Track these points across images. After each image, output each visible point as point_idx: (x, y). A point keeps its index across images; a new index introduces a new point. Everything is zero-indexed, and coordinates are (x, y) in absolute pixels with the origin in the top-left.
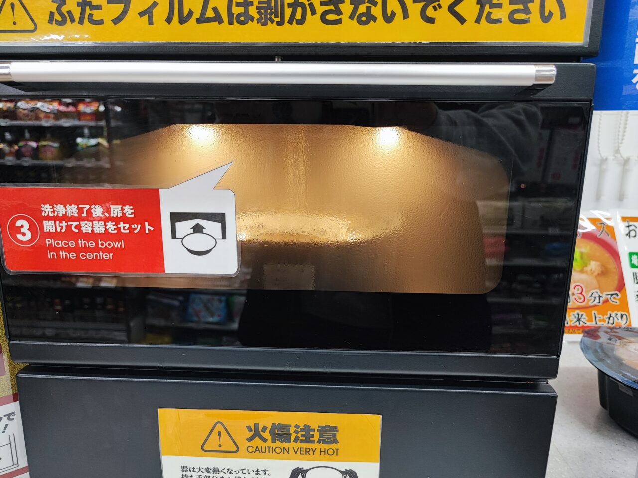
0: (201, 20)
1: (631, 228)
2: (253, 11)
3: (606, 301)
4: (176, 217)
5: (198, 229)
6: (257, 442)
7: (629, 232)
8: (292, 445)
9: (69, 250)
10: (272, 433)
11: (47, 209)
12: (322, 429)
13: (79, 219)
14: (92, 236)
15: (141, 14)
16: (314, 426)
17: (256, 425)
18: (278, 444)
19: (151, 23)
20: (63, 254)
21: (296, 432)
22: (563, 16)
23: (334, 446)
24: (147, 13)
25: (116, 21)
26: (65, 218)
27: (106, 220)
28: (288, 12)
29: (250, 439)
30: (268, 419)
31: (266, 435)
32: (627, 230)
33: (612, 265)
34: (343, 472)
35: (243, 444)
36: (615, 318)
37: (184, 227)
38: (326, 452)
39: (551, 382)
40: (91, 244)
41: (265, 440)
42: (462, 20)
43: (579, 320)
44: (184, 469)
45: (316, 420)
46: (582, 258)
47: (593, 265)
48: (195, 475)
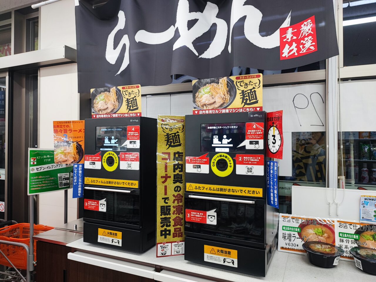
0: (213, 190)
1: (341, 225)
2: (219, 190)
4: (209, 216)
5: (211, 218)
6: (218, 253)
8: (224, 254)
9: (194, 219)
10: (221, 251)
11: (192, 213)
12: (228, 252)
13: (196, 214)
14: (197, 217)
16: (227, 251)
17: (218, 250)
18: (222, 253)
20: (193, 219)
21: (224, 252)
22: (259, 193)
23: (230, 255)
24: (207, 189)
25: (203, 189)
26: (194, 214)
27: (199, 215)
28: (224, 190)
29: (217, 252)
30: (220, 249)
31: (220, 252)
32: (339, 225)
33: (332, 235)
34: (232, 260)
35: (216, 253)
37: (210, 217)
38: (229, 256)
40: (197, 218)
41: (219, 252)
42: (246, 193)
44: (207, 256)
45: (227, 250)
46: (322, 232)
47: (326, 235)
48: (209, 257)
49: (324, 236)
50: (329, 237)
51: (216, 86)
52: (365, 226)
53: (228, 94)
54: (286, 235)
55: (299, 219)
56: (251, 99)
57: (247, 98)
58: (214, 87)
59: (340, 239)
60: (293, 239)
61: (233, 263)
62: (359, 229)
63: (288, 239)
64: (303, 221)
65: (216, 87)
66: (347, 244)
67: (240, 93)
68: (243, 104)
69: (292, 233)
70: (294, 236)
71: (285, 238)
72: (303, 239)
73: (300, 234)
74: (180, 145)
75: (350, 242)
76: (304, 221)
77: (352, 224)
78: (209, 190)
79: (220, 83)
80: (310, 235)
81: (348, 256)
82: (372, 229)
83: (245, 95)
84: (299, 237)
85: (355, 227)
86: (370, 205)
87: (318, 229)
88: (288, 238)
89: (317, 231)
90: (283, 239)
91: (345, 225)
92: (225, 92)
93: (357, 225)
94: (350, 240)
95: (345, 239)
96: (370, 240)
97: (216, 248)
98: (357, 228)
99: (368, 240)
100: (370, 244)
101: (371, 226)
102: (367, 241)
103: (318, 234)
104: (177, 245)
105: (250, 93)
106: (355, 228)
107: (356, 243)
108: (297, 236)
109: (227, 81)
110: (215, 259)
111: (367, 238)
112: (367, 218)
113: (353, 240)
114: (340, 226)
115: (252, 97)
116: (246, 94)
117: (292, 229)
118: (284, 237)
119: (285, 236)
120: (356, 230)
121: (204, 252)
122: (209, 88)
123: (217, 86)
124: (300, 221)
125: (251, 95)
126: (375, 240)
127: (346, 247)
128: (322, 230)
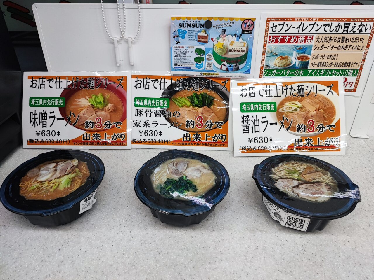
1: (138, 82)
3: (114, 127)
7: (137, 85)
32: (136, 83)
33: (120, 106)
36: (117, 137)
43: (96, 138)
46: (104, 102)
47: (110, 106)
49: (107, 108)
50: (115, 110)
52: (179, 81)
54: (36, 116)
55: (61, 80)
59: (137, 111)
60: (49, 121)
62: (169, 87)
63: (41, 124)
64: (69, 84)
66: (148, 118)
69: (49, 110)
70: (52, 115)
71: (34, 122)
72: (69, 120)
73: (63, 110)
75: (153, 115)
76: (71, 82)
77: (157, 80)
80: (82, 110)
81: (147, 141)
82: (190, 86)
84: (61, 117)
85: (162, 84)
86: (190, 39)
87: (98, 97)
88: (40, 122)
89: (95, 101)
90: (32, 123)
91: (145, 83)
93: (166, 81)
94: (153, 109)
95: (144, 109)
96: (186, 105)
98: (166, 86)
99: (182, 107)
100: (186, 113)
101: (190, 79)
102: (181, 108)
103: (96, 106)
106: (162, 87)
107: (163, 114)
108: (58, 115)
111: (181, 103)
112: (183, 66)
113: (159, 109)
114: (136, 86)
117: (48, 101)
118: (33, 120)
119: (35, 118)
120: (164, 90)
124: (64, 84)
126: (193, 106)
127: (146, 124)
128: (104, 98)
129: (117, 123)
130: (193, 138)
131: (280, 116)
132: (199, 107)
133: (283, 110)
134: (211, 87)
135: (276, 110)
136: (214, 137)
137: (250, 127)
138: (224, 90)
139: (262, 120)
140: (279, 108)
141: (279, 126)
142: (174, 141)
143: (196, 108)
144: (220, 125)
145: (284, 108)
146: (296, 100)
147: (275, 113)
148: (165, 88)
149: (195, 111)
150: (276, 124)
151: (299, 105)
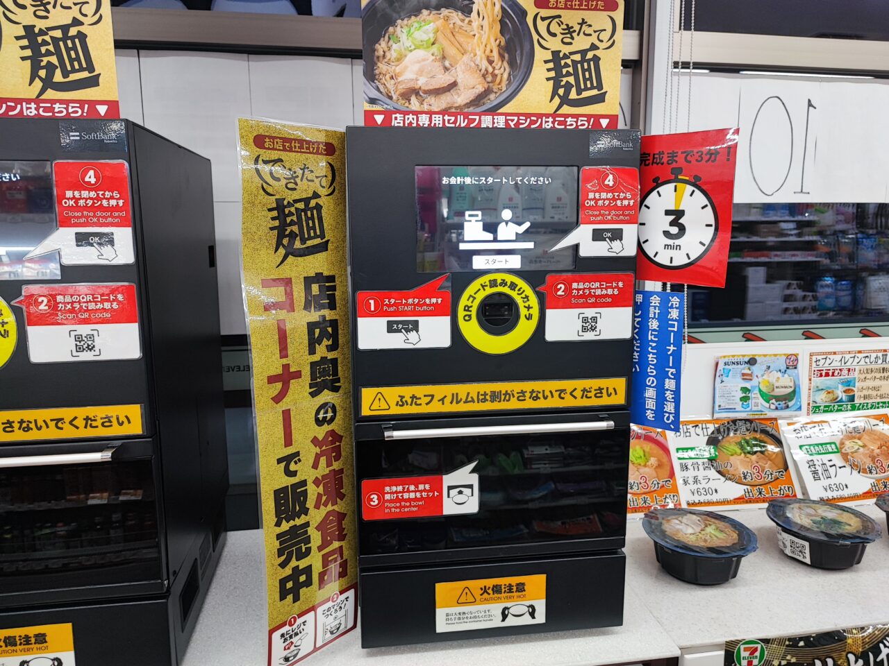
0: (466, 402)
2: (488, 397)
3: (663, 486)
4: (450, 488)
5: (460, 492)
6: (485, 595)
8: (503, 595)
9: (396, 508)
10: (493, 589)
11: (387, 489)
12: (517, 585)
13: (403, 492)
14: (409, 500)
15: (439, 401)
16: (514, 584)
17: (485, 587)
18: (496, 595)
19: (443, 404)
20: (393, 510)
21: (505, 588)
22: (616, 394)
23: (523, 593)
24: (442, 400)
25: (427, 404)
26: (396, 492)
27: (415, 492)
28: (503, 397)
29: (481, 595)
30: (491, 582)
31: (490, 591)
33: (665, 460)
34: (528, 607)
35: (478, 597)
37: (454, 492)
38: (519, 597)
39: (623, 549)
40: (408, 504)
41: (489, 594)
42: (575, 398)
43: (645, 502)
44: (447, 615)
45: (514, 580)
46: (645, 456)
47: (653, 461)
48: (453, 617)
49: (649, 463)
50: (660, 466)
51: (459, 23)
52: (723, 424)
53: (503, 61)
56: (583, 87)
57: (571, 80)
58: (451, 26)
59: (681, 464)
61: (532, 615)
62: (713, 433)
65: (461, 27)
66: (696, 473)
67: (546, 62)
68: (557, 101)
74: (323, 247)
75: (701, 467)
77: (698, 425)
78: (451, 403)
79: (474, 14)
81: (702, 501)
82: (736, 430)
83: (564, 71)
85: (705, 430)
86: (734, 376)
87: (636, 451)
91: (685, 430)
92: (491, 51)
93: (708, 425)
94: (700, 462)
95: (689, 462)
96: (736, 453)
97: (476, 585)
98: (710, 431)
99: (732, 455)
100: (738, 462)
101: (734, 421)
102: (731, 457)
104: (332, 609)
105: (579, 66)
106: (706, 434)
107: (713, 466)
109: (502, 8)
110: (475, 617)
111: (730, 451)
112: (727, 407)
113: (706, 460)
115: (585, 80)
116: (567, 65)
120: (707, 437)
121: (437, 606)
122: (431, 27)
123: (463, 21)
125: (584, 71)
126: (744, 453)
127: (696, 481)
128: (644, 451)
129: (666, 481)
130: (756, 493)
131: (845, 457)
132: (751, 454)
133: (846, 450)
134: (759, 431)
135: (839, 451)
136: (780, 490)
137: (820, 472)
138: (774, 432)
139: (829, 464)
140: (841, 448)
141: (848, 469)
142: (735, 499)
143: (748, 455)
144: (782, 475)
145: (846, 447)
146: (855, 438)
147: (839, 454)
148: (709, 434)
149: (748, 460)
150: (844, 467)
151: (860, 443)
